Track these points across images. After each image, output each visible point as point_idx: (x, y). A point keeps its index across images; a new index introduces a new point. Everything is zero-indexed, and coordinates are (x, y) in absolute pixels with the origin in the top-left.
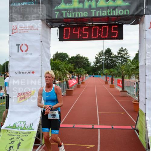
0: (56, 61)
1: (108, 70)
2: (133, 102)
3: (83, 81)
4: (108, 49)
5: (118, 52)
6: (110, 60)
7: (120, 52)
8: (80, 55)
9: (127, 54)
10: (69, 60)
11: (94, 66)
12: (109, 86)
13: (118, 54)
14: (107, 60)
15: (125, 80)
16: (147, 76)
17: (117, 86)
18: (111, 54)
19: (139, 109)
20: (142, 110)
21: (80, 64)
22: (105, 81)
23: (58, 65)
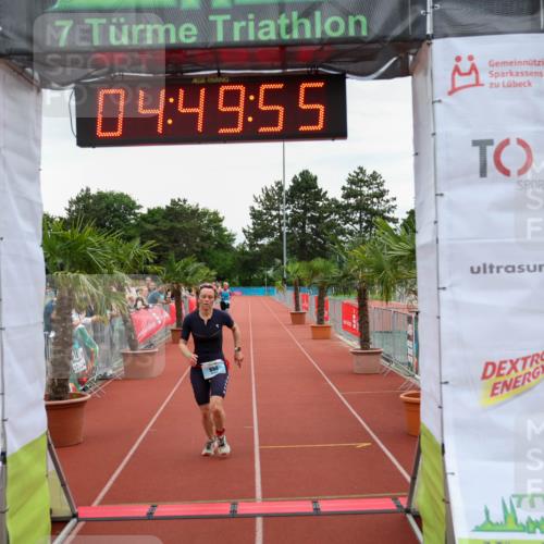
1: (304, 264)
2: (402, 396)
4: (305, 174)
5: (344, 188)
6: (312, 220)
7: (354, 187)
8: (185, 201)
9: (381, 195)
10: (137, 226)
11: (248, 249)
12: (308, 333)
13: (347, 196)
14: (300, 224)
16: (444, 288)
17: (342, 331)
18: (319, 195)
19: (422, 427)
20: (431, 431)
21: (187, 241)
22: (293, 311)
23: (85, 248)
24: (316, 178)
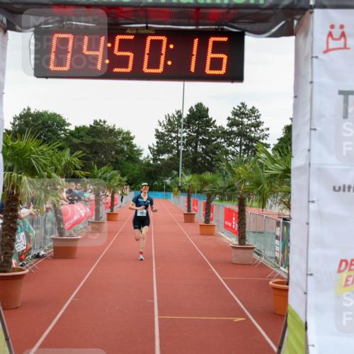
1: (196, 176)
2: (271, 283)
3: (112, 210)
4: (199, 106)
5: (229, 119)
6: (203, 142)
7: (237, 118)
8: (105, 122)
9: (257, 125)
10: (66, 139)
11: (151, 162)
12: (198, 231)
13: (231, 125)
14: (194, 144)
15: (249, 211)
16: (313, 202)
17: (223, 230)
18: (209, 123)
19: (289, 308)
20: (297, 312)
21: (104, 153)
22: (186, 212)
23: (29, 155)
24: (208, 110)
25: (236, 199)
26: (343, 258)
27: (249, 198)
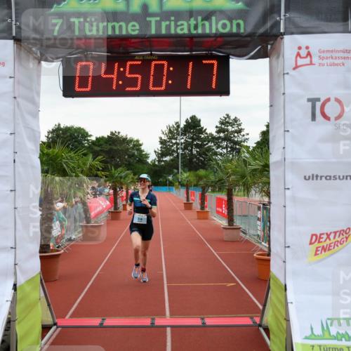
0: (56, 151)
1: (192, 173)
2: (255, 255)
4: (193, 118)
5: (217, 127)
6: (197, 146)
7: (223, 126)
9: (239, 131)
10: (89, 148)
11: (157, 163)
12: (195, 216)
13: (218, 132)
14: (190, 148)
15: (236, 199)
16: (288, 189)
17: (216, 214)
18: (201, 131)
19: (271, 274)
20: (277, 276)
21: (119, 157)
22: (185, 202)
23: (61, 160)
24: (200, 121)
25: (225, 190)
26: (314, 233)
27: (235, 189)
